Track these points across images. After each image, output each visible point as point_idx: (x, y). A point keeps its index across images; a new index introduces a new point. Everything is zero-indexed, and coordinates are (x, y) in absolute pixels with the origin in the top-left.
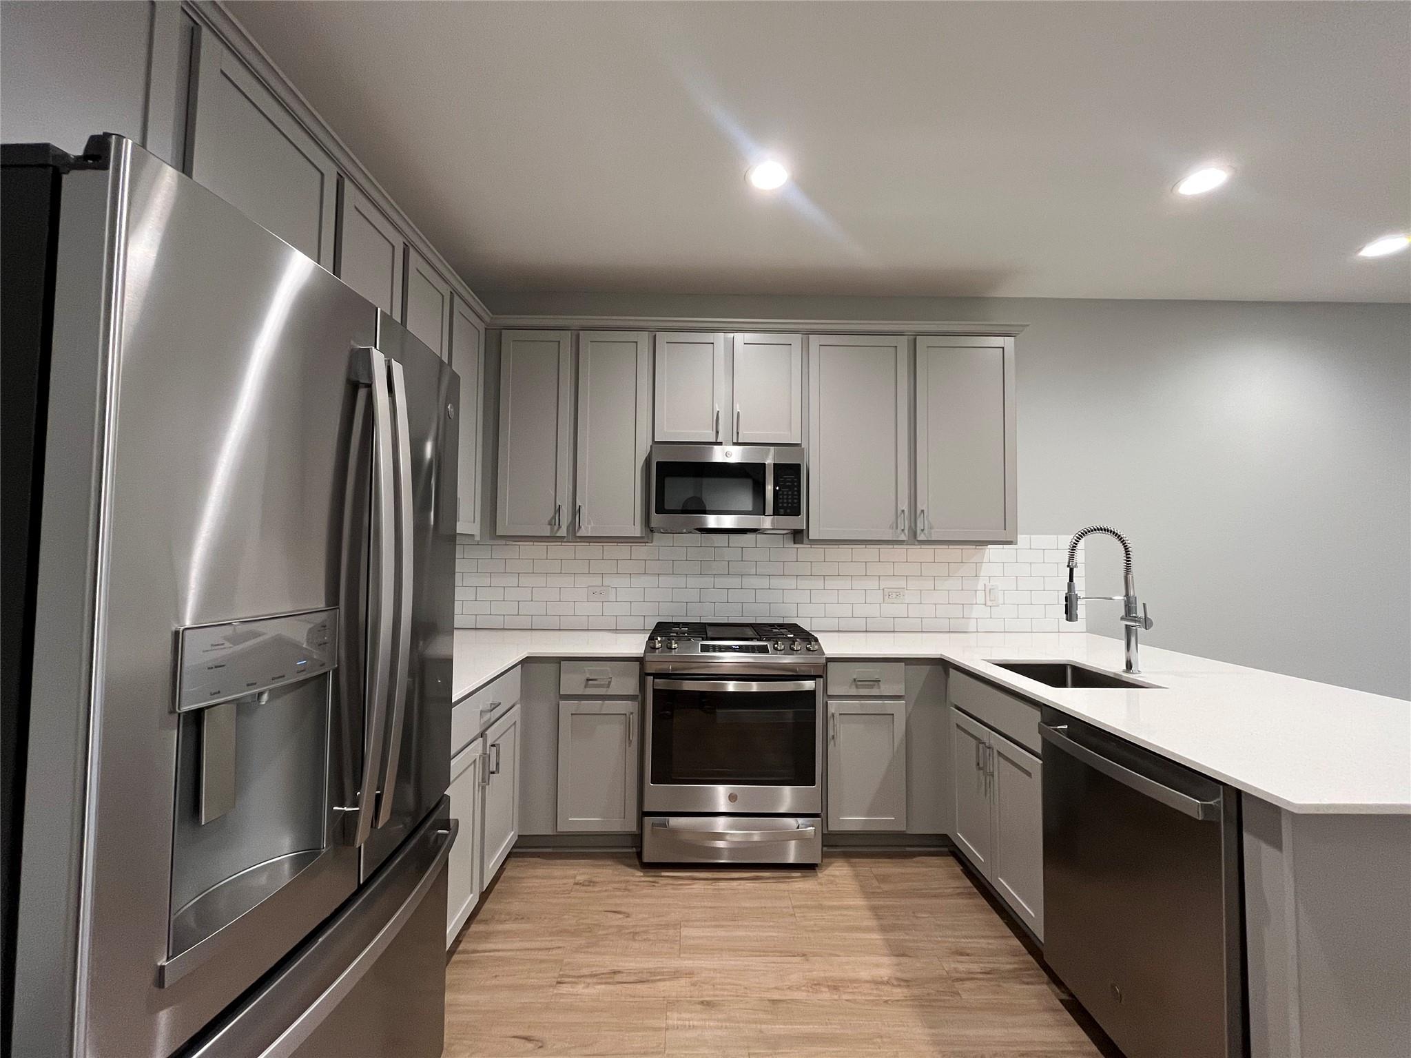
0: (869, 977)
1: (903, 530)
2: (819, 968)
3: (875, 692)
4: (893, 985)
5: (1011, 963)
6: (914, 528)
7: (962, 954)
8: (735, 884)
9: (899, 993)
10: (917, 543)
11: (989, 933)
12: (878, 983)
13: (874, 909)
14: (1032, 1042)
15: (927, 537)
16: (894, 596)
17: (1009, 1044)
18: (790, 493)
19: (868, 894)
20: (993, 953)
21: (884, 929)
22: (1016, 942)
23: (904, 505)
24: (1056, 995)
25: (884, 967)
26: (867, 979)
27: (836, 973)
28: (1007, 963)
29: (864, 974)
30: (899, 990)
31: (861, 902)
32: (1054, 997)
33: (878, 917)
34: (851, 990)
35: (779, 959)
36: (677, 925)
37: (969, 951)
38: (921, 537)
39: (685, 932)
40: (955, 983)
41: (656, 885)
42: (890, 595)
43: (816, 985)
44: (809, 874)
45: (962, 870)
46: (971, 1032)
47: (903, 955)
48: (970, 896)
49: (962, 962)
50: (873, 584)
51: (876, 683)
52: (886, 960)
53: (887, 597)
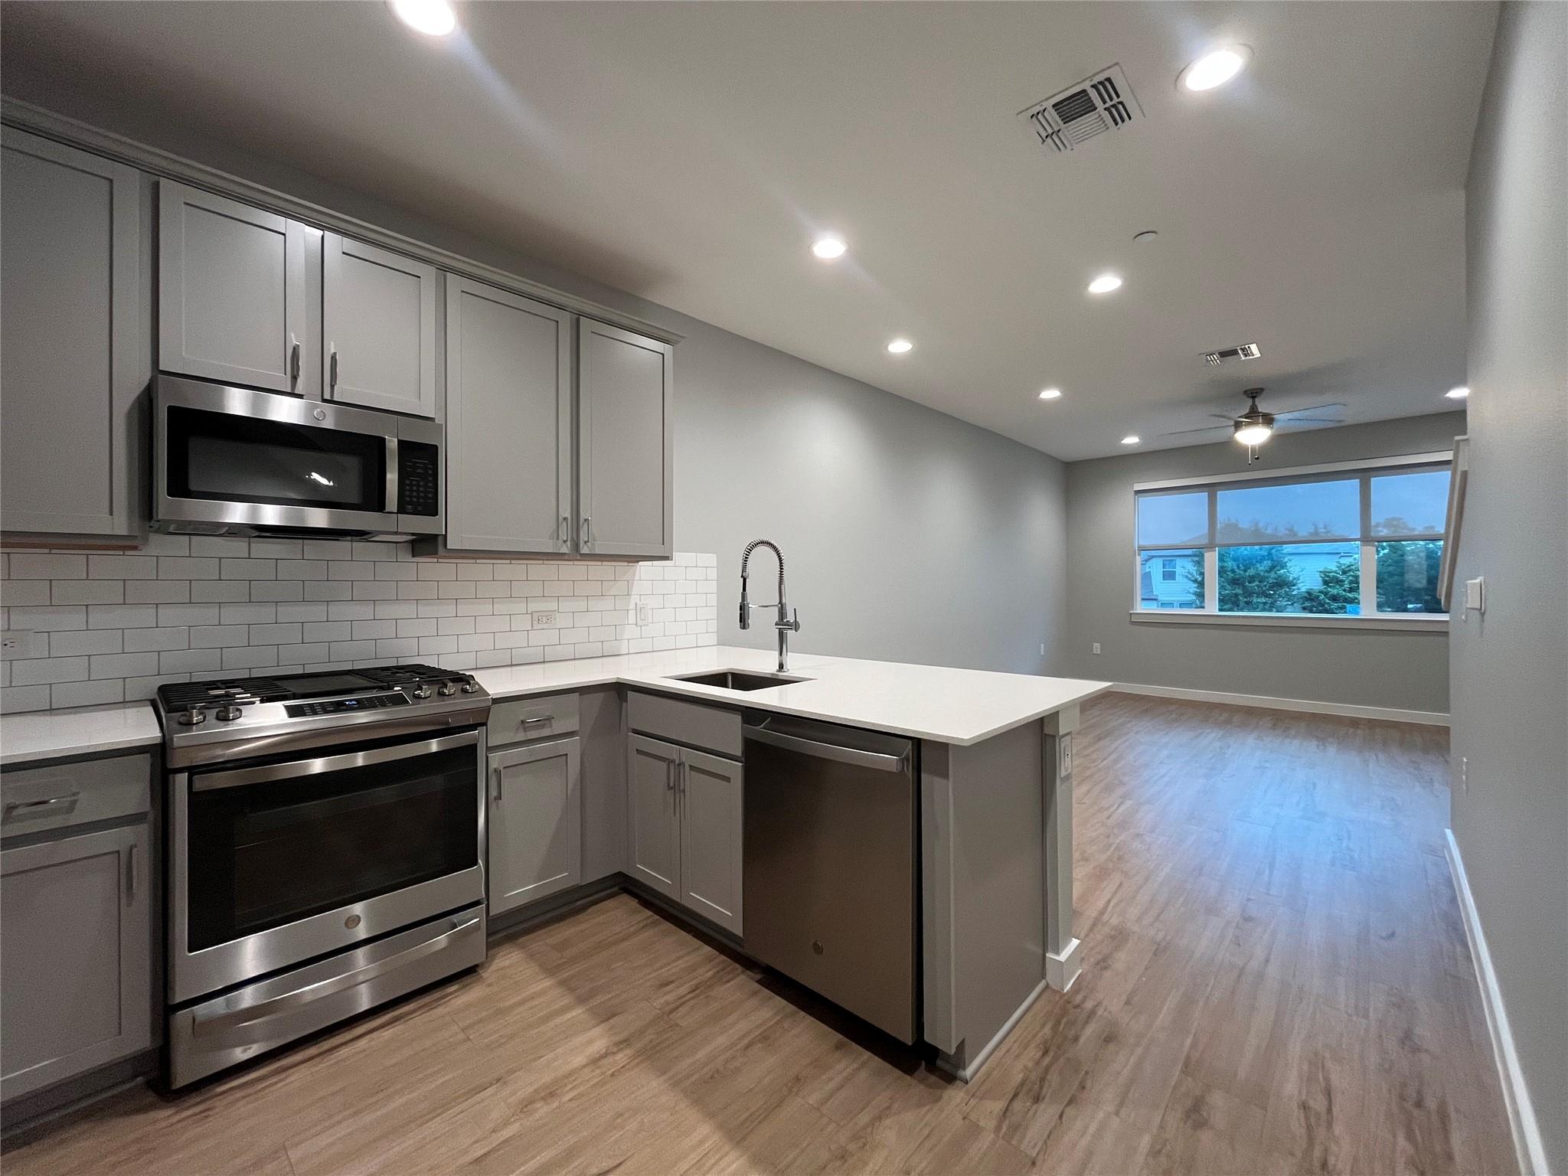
0: (585, 1059)
1: (565, 542)
2: (525, 1085)
3: (546, 732)
4: (614, 1053)
5: (710, 970)
6: (575, 538)
7: (667, 984)
8: (362, 1043)
9: (621, 1058)
10: (579, 558)
11: (682, 953)
12: (595, 1061)
13: (563, 983)
14: (750, 1032)
15: (590, 551)
16: (544, 620)
17: (733, 1045)
18: (422, 483)
19: (550, 971)
20: (693, 969)
21: (581, 1000)
22: (707, 949)
23: (566, 512)
24: (752, 979)
25: (598, 1040)
26: (584, 1063)
27: (546, 1078)
28: (707, 972)
29: (579, 1060)
30: (620, 1055)
31: (547, 983)
32: (751, 981)
33: (572, 990)
34: (570, 1086)
35: (464, 1105)
36: (278, 1151)
37: (673, 978)
38: (585, 550)
39: (295, 1155)
40: (670, 1017)
41: (210, 1113)
42: (539, 619)
43: (526, 1106)
44: (469, 981)
45: (638, 903)
46: (701, 1055)
47: (614, 1015)
48: (654, 924)
49: (668, 992)
50: (521, 607)
51: (547, 722)
52: (597, 1031)
53: (535, 622)
